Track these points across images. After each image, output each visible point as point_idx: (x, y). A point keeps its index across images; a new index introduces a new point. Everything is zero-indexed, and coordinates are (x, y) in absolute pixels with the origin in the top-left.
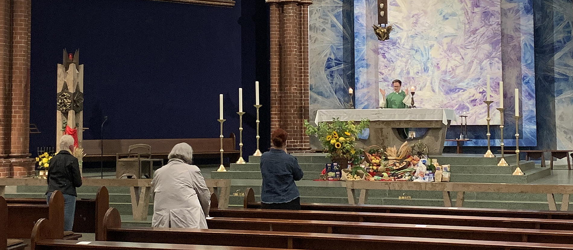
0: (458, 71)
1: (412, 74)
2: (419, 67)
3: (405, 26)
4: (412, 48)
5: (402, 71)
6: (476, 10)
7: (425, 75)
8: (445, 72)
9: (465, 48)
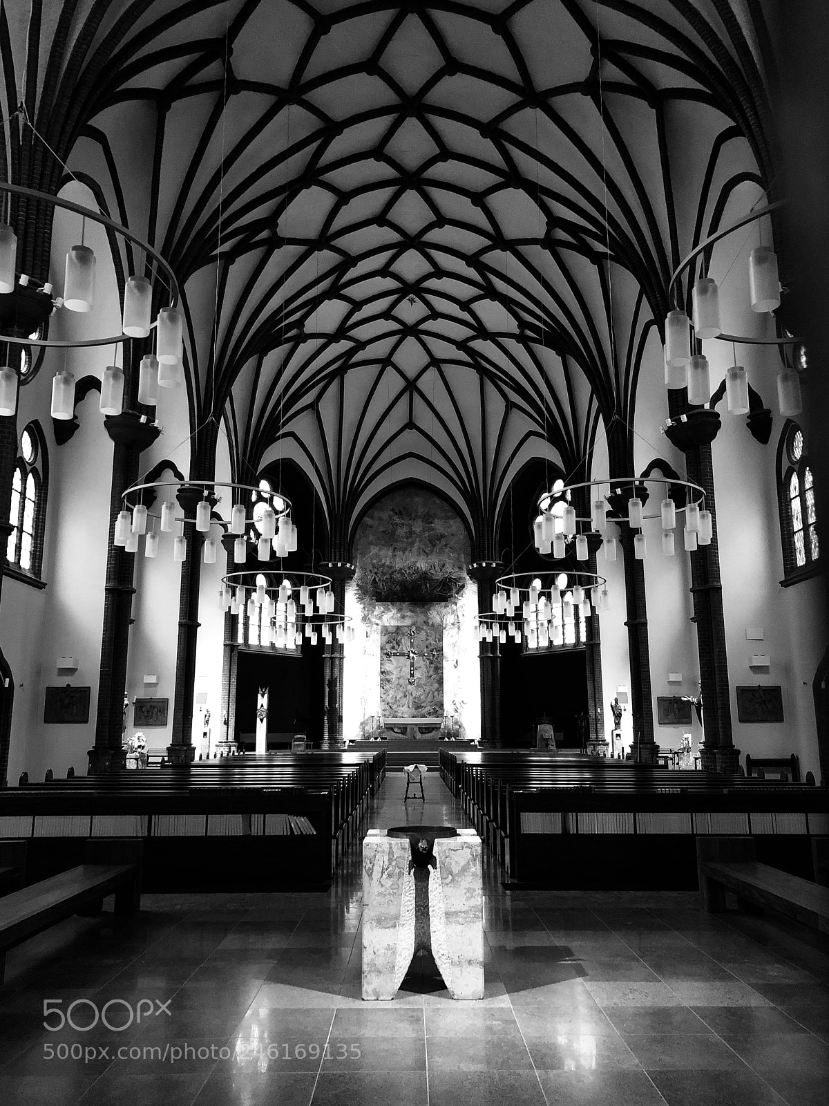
0: (422, 697)
1: (398, 698)
2: (401, 695)
3: (394, 672)
4: (398, 684)
5: (393, 697)
6: (431, 665)
7: (405, 699)
8: (415, 698)
9: (425, 685)
